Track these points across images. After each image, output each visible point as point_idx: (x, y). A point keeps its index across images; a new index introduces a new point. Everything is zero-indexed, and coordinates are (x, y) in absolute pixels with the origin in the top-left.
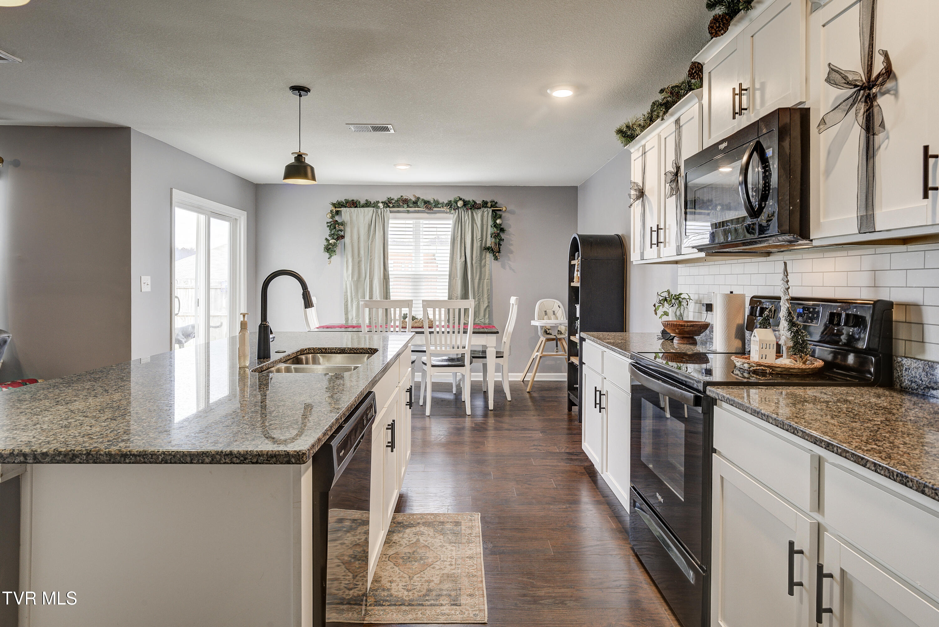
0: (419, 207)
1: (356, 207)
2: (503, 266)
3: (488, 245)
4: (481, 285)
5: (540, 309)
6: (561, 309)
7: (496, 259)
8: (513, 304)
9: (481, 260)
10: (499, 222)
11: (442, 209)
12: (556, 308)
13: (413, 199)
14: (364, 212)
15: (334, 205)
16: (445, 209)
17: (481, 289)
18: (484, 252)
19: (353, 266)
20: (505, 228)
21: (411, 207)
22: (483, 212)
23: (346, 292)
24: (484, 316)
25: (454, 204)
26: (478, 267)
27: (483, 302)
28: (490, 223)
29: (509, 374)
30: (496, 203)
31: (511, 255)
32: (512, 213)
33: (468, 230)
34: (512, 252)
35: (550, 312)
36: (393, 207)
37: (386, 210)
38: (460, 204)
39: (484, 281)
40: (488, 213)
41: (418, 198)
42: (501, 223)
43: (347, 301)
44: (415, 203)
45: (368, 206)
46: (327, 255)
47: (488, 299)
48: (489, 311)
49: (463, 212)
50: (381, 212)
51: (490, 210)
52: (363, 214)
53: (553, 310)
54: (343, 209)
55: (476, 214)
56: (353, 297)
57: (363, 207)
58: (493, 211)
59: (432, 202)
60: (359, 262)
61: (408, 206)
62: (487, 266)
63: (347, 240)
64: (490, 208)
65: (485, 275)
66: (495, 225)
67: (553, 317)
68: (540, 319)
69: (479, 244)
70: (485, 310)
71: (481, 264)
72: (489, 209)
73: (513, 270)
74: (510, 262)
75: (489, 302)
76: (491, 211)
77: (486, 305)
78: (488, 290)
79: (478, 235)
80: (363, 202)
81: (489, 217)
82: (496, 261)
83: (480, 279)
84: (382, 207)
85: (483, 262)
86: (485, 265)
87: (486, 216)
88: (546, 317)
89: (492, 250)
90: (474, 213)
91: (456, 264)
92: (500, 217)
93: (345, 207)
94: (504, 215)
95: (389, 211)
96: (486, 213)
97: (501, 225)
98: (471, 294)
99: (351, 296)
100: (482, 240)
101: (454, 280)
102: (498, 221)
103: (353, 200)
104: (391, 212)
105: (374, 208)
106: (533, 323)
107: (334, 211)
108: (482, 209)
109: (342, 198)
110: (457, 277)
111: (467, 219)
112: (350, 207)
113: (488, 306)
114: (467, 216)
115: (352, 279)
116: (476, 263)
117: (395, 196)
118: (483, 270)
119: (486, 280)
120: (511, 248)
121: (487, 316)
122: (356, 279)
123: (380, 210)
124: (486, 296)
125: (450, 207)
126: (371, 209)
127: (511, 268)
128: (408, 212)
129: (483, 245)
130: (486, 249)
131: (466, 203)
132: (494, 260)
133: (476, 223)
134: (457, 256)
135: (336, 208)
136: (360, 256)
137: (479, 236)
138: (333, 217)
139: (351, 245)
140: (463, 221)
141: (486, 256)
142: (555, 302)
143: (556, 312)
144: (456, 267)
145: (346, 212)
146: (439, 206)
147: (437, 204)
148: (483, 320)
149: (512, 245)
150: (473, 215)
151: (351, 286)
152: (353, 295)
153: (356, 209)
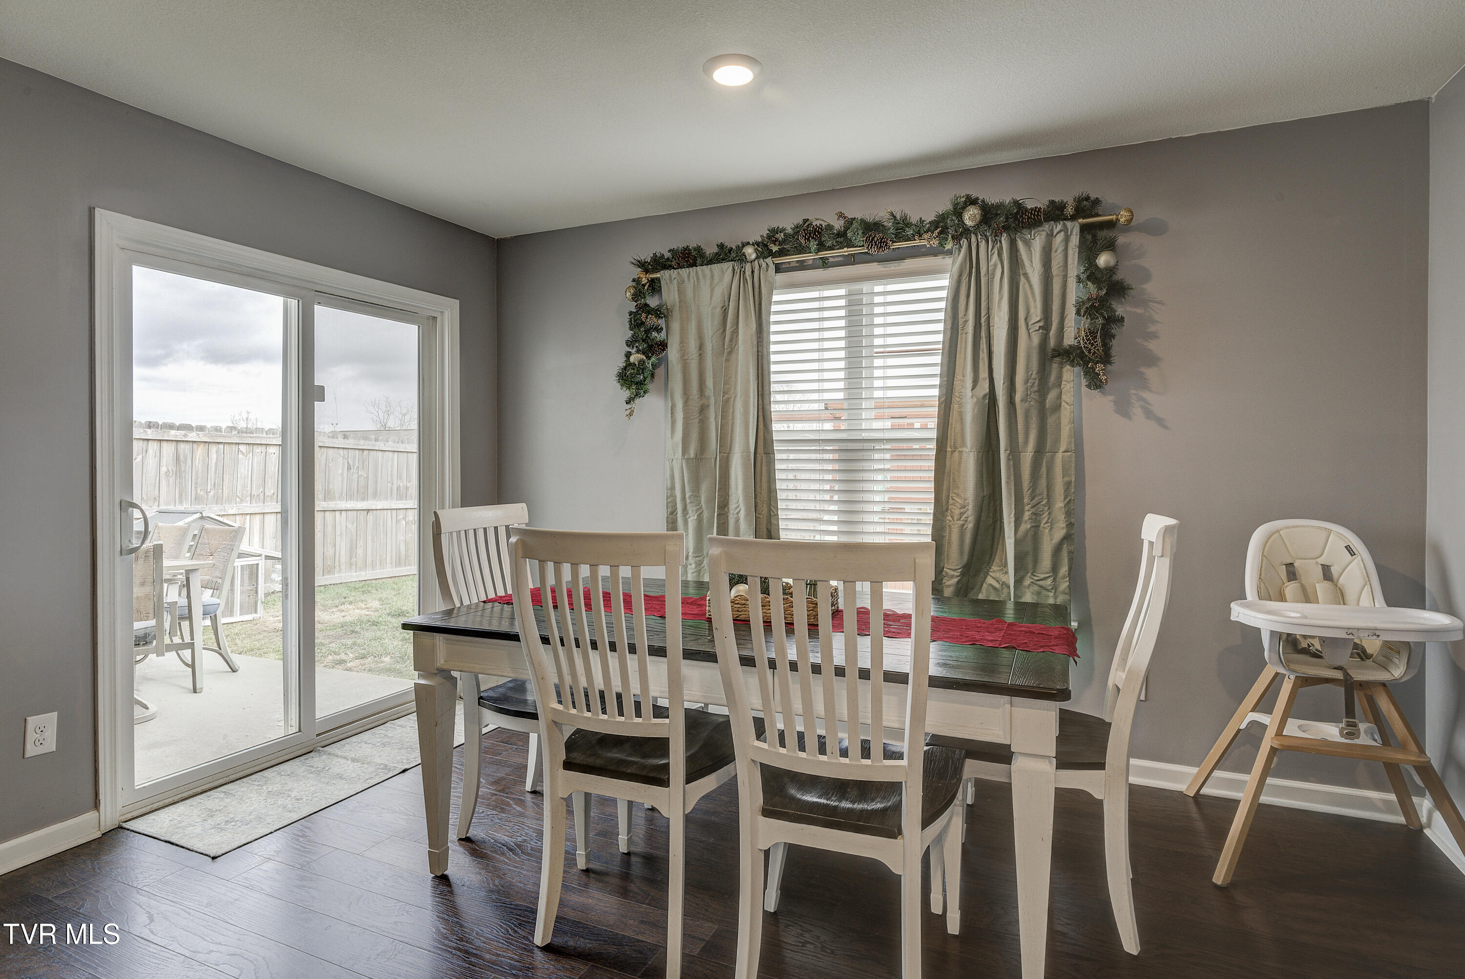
0: (853, 246)
1: (694, 265)
2: (1123, 408)
3: (1069, 340)
4: (1044, 469)
5: (1265, 557)
6: (1357, 560)
7: (1095, 383)
8: (1151, 544)
9: (1043, 388)
10: (1107, 262)
11: (917, 243)
12: (1336, 555)
13: (838, 225)
14: (712, 277)
15: (643, 265)
16: (927, 241)
17: (1043, 482)
18: (1055, 366)
19: (686, 419)
20: (1129, 280)
21: (831, 248)
22: (1051, 236)
23: (673, 488)
24: (1055, 569)
25: (951, 221)
26: (1034, 414)
27: (1052, 523)
28: (1075, 268)
29: (1133, 762)
30: (1097, 202)
31: (1151, 373)
32: (1154, 229)
33: (1001, 299)
34: (1152, 360)
35: (1311, 572)
36: (782, 253)
37: (764, 265)
38: (971, 217)
39: (1053, 457)
40: (1067, 240)
41: (850, 222)
42: (1112, 263)
43: (673, 512)
44: (842, 238)
45: (723, 260)
46: (626, 394)
47: (1068, 514)
48: (1070, 553)
49: (983, 245)
50: (753, 272)
51: (1074, 227)
52: (708, 282)
53: (1321, 560)
54: (664, 275)
55: (1028, 244)
56: (688, 501)
57: (710, 262)
58: (1084, 229)
59: (889, 224)
60: (703, 409)
61: (822, 247)
62: (1066, 413)
63: (673, 353)
64: (1073, 218)
65: (1057, 440)
66: (1093, 274)
67: (1322, 588)
68: (1265, 594)
69: (1036, 339)
70: (1057, 551)
71: (1042, 402)
72: (1069, 224)
73: (1160, 422)
74: (1145, 395)
75: (1070, 525)
76: (1077, 230)
77: (1059, 533)
78: (1068, 485)
79: (1032, 310)
80: (711, 250)
81: (1070, 252)
82: (1096, 392)
83: (1039, 451)
84: (754, 256)
85: (1051, 396)
86: (1057, 408)
87: (1061, 249)
88: (1291, 589)
89: (1082, 355)
90: (1021, 245)
91: (961, 405)
92: (1110, 246)
93: (670, 267)
94: (1121, 240)
95: (772, 267)
96: (1060, 238)
97: (1111, 271)
98: (1009, 498)
99: (684, 498)
100: (1046, 328)
101: (956, 454)
102: (1103, 260)
103: (687, 249)
104: (778, 269)
105: (735, 264)
106: (1239, 613)
107: (644, 281)
108: (1046, 227)
109: (663, 246)
110: (964, 444)
111: (995, 266)
112: (680, 267)
113: (1067, 538)
114: (995, 256)
115: (683, 454)
116: (1023, 400)
117: (788, 221)
118: (1051, 420)
119: (1059, 456)
120: (1152, 345)
121: (1064, 570)
122: (692, 456)
123: (748, 267)
124: (1059, 504)
125: (940, 233)
126: (727, 266)
127: (1149, 414)
128: (825, 264)
129: (1052, 343)
130: (1059, 355)
131: (989, 213)
132: (1089, 386)
133: (1026, 275)
134: (963, 381)
135: (647, 271)
136: (706, 394)
137: (1036, 314)
138: (638, 295)
139: (680, 366)
140: (983, 271)
141: (1060, 377)
142: (1330, 532)
143: (1335, 570)
144: (961, 415)
145: (671, 282)
146: (910, 232)
147: (902, 229)
148: (1049, 582)
149: (1154, 336)
150: (1017, 250)
151: (683, 473)
152: (687, 496)
153: (693, 270)
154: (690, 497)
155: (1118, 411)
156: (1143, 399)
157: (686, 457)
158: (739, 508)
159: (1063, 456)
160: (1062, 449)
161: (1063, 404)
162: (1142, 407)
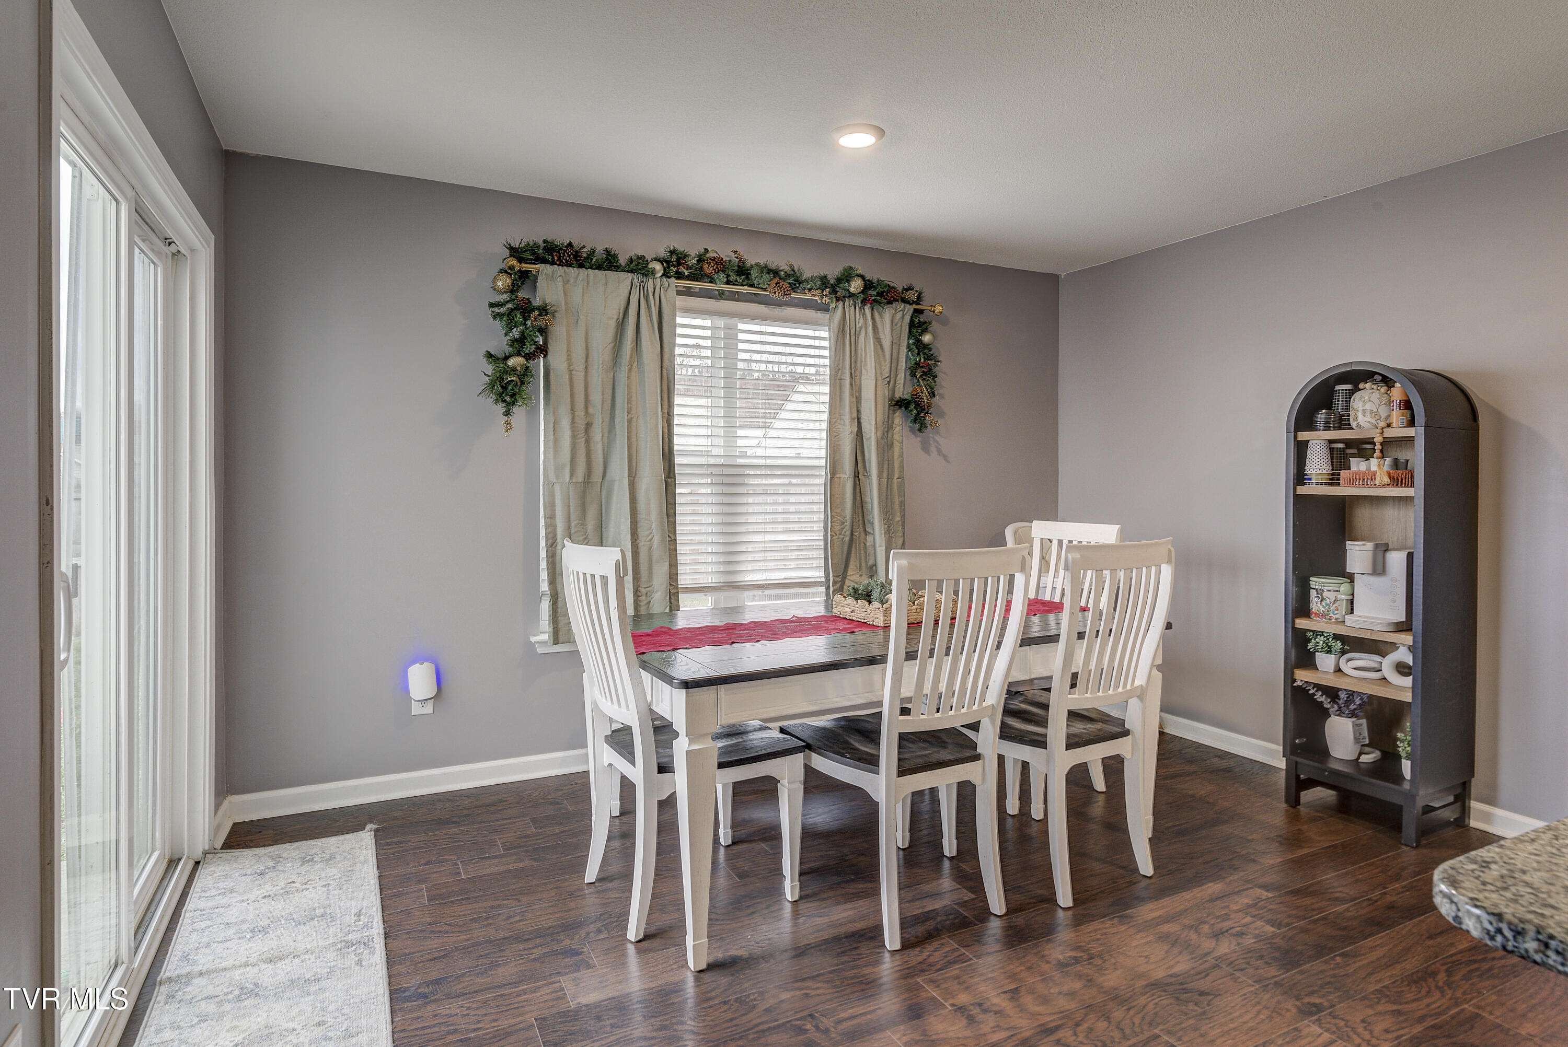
0: (751, 286)
1: (582, 266)
3: (901, 391)
7: (918, 427)
9: (888, 431)
10: (925, 340)
11: (809, 297)
14: (606, 283)
15: (515, 252)
16: (815, 296)
17: (889, 502)
18: (894, 411)
19: (574, 437)
20: (940, 356)
21: (732, 283)
22: (894, 313)
23: (553, 516)
25: (841, 286)
26: (886, 448)
28: (907, 339)
30: (920, 294)
31: (941, 423)
33: (866, 355)
34: (942, 414)
36: (687, 276)
38: (855, 286)
39: (892, 483)
40: (903, 319)
41: (749, 261)
42: (931, 341)
43: (554, 543)
44: (743, 273)
45: (616, 268)
49: (857, 309)
50: (656, 291)
51: (907, 311)
52: (601, 290)
54: (542, 269)
56: (573, 530)
57: (601, 267)
58: (912, 312)
59: (786, 273)
60: (588, 426)
61: (727, 279)
62: (898, 444)
63: (556, 359)
64: (912, 303)
65: (894, 468)
66: (917, 347)
69: (886, 391)
71: (888, 440)
72: (904, 306)
73: (945, 457)
74: (937, 438)
80: (599, 253)
81: (905, 327)
83: (888, 477)
84: (659, 274)
85: (890, 434)
86: (891, 444)
87: (897, 323)
89: (916, 407)
90: (876, 314)
91: (838, 439)
92: (926, 329)
93: (548, 262)
95: (675, 288)
96: (899, 317)
97: (927, 347)
98: (878, 515)
99: (569, 527)
100: (890, 382)
105: (635, 276)
107: (516, 270)
108: (893, 305)
109: (535, 234)
110: (841, 472)
111: (861, 328)
112: (563, 264)
114: (861, 321)
115: (572, 476)
116: (882, 438)
118: (890, 454)
119: (895, 480)
122: (580, 479)
123: (651, 285)
124: (897, 518)
125: (828, 293)
126: (626, 279)
127: (939, 452)
128: (721, 295)
130: (895, 404)
131: (868, 286)
133: (879, 339)
134: (840, 419)
135: (520, 261)
136: (592, 412)
138: (510, 288)
139: (564, 376)
140: (853, 331)
141: (898, 420)
144: (839, 447)
145: (552, 279)
146: (803, 287)
147: (794, 281)
150: (877, 319)
151: (569, 499)
152: (573, 524)
153: (583, 271)
154: (576, 526)
155: (923, 449)
156: (937, 442)
157: (574, 481)
158: (652, 535)
159: (898, 482)
160: (896, 476)
161: (895, 441)
162: (937, 447)
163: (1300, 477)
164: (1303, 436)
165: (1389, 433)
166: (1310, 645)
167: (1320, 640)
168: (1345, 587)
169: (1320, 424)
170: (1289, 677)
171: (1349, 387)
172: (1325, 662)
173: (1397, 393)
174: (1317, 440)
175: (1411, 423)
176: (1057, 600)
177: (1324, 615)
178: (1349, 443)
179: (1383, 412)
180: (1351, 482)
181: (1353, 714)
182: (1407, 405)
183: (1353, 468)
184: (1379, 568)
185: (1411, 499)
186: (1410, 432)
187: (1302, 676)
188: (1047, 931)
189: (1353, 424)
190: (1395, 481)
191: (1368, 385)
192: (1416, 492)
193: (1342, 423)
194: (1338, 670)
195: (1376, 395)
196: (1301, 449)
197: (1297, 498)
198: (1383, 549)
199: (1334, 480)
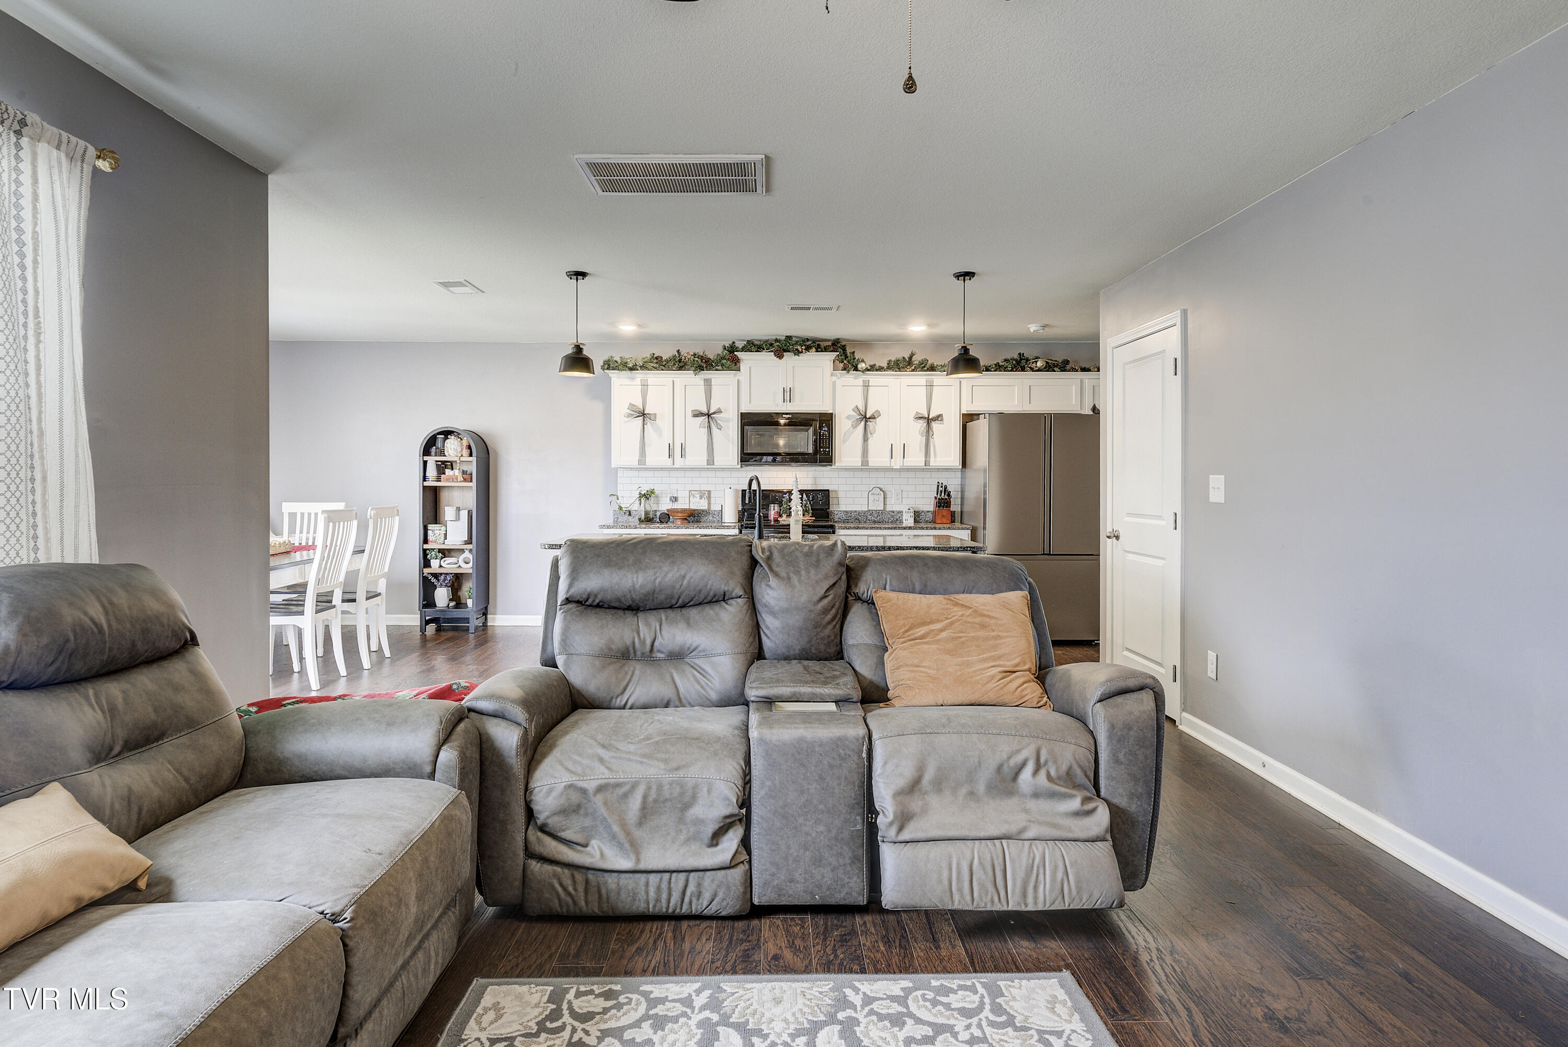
163: (425, 479)
164: (426, 458)
165: (462, 459)
166: (428, 557)
167: (433, 553)
168: (443, 528)
169: (433, 453)
170: (421, 572)
171: (443, 436)
172: (435, 563)
173: (465, 442)
174: (431, 461)
175: (471, 455)
176: (310, 543)
177: (435, 542)
178: (443, 462)
179: (459, 450)
180: (447, 480)
181: (446, 586)
182: (469, 447)
183: (447, 474)
184: (458, 518)
185: (471, 487)
186: (470, 459)
187: (426, 571)
188: (359, 677)
189: (446, 453)
190: (465, 480)
191: (453, 437)
192: (473, 484)
193: (442, 453)
194: (441, 566)
195: (456, 442)
196: (425, 463)
197: (424, 487)
198: (458, 509)
199: (439, 480)
